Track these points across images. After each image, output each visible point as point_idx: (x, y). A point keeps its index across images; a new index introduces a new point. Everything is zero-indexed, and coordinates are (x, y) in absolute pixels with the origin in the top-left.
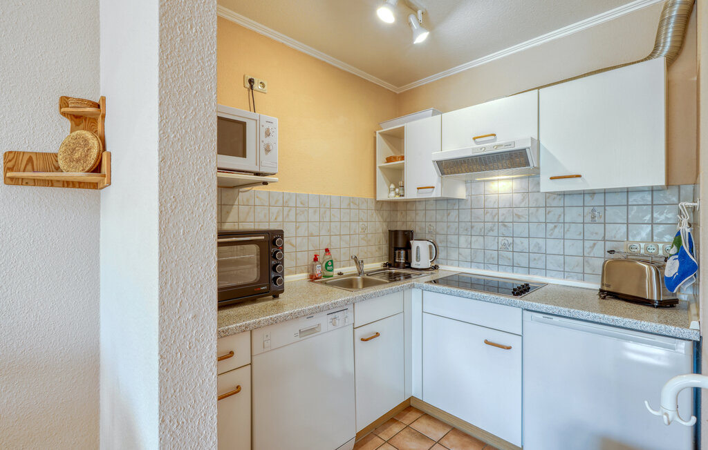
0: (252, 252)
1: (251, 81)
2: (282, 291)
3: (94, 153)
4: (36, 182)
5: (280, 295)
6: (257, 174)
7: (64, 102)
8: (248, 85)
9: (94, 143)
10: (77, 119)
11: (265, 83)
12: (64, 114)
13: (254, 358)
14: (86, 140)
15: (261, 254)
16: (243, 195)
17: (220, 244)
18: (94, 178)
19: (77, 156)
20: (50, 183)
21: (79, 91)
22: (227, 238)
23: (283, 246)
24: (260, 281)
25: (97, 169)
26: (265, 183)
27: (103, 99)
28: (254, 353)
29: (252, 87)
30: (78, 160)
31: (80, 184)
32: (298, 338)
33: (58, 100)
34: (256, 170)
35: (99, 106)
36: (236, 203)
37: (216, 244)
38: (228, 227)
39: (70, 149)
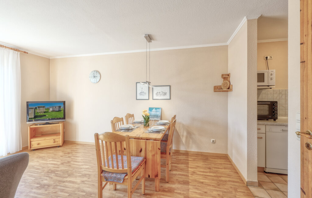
0: (266, 107)
1: (267, 58)
2: (277, 119)
3: (229, 85)
4: (218, 91)
5: (276, 120)
6: (268, 86)
7: (223, 75)
8: (265, 59)
9: (228, 83)
10: (224, 78)
11: (272, 57)
12: (222, 78)
13: (266, 132)
14: (227, 83)
15: (269, 108)
16: (264, 91)
17: (258, 104)
18: (228, 90)
19: (225, 86)
20: (220, 91)
21: (225, 73)
22: (260, 103)
23: (277, 106)
24: (269, 115)
25: (229, 88)
26: (271, 88)
27: (230, 74)
28: (266, 131)
29: (267, 59)
30: (225, 87)
31: (225, 91)
32: (282, 132)
33: (221, 75)
34: (268, 85)
35: (229, 75)
36: (261, 93)
37: (257, 104)
38: (259, 100)
39: (224, 84)
